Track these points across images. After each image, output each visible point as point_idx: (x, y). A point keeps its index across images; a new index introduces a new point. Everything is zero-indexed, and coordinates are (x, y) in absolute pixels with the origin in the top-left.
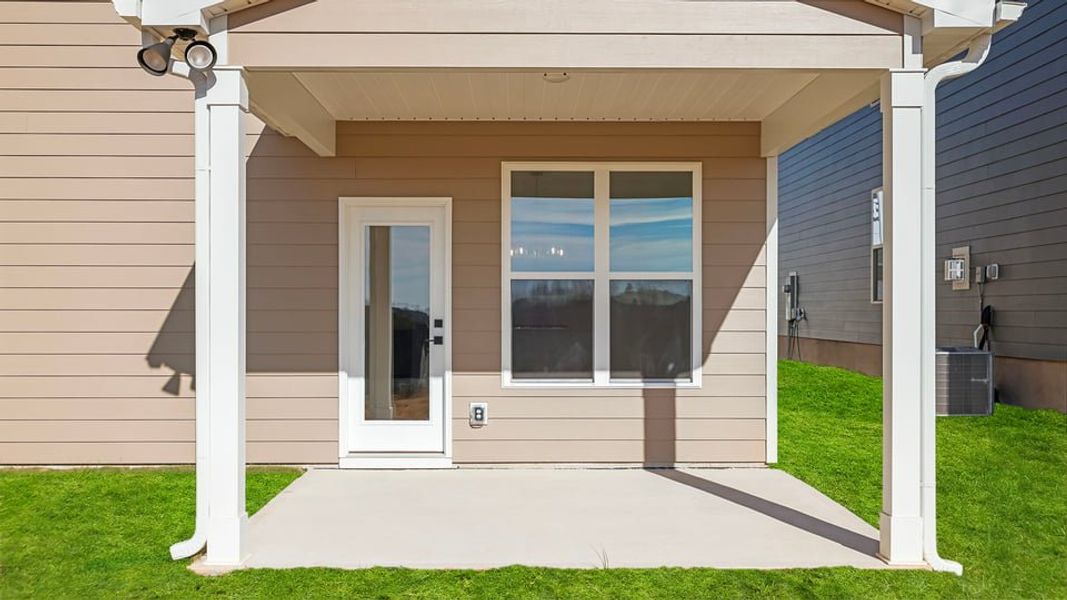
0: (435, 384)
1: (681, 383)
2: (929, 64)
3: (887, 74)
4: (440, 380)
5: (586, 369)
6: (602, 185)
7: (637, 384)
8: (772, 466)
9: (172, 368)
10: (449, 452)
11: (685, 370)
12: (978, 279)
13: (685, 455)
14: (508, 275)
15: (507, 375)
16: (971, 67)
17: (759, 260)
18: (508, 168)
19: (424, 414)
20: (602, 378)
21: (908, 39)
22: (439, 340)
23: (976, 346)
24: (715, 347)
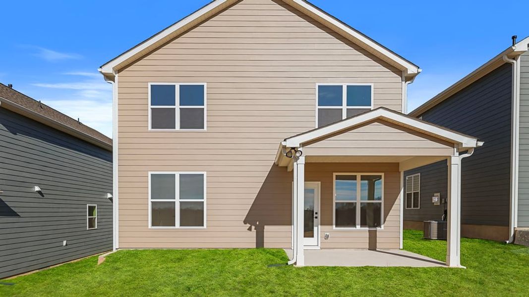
0: (315, 229)
1: (378, 229)
2: (460, 154)
3: (450, 157)
4: (317, 228)
5: (354, 225)
6: (359, 178)
7: (367, 229)
8: (401, 249)
9: (250, 224)
10: (319, 245)
11: (379, 225)
12: (443, 202)
13: (379, 246)
14: (334, 201)
15: (334, 226)
16: (469, 155)
17: (398, 198)
18: (335, 174)
19: (313, 236)
20: (358, 227)
21: (455, 149)
22: (316, 218)
23: (443, 219)
24: (387, 220)
